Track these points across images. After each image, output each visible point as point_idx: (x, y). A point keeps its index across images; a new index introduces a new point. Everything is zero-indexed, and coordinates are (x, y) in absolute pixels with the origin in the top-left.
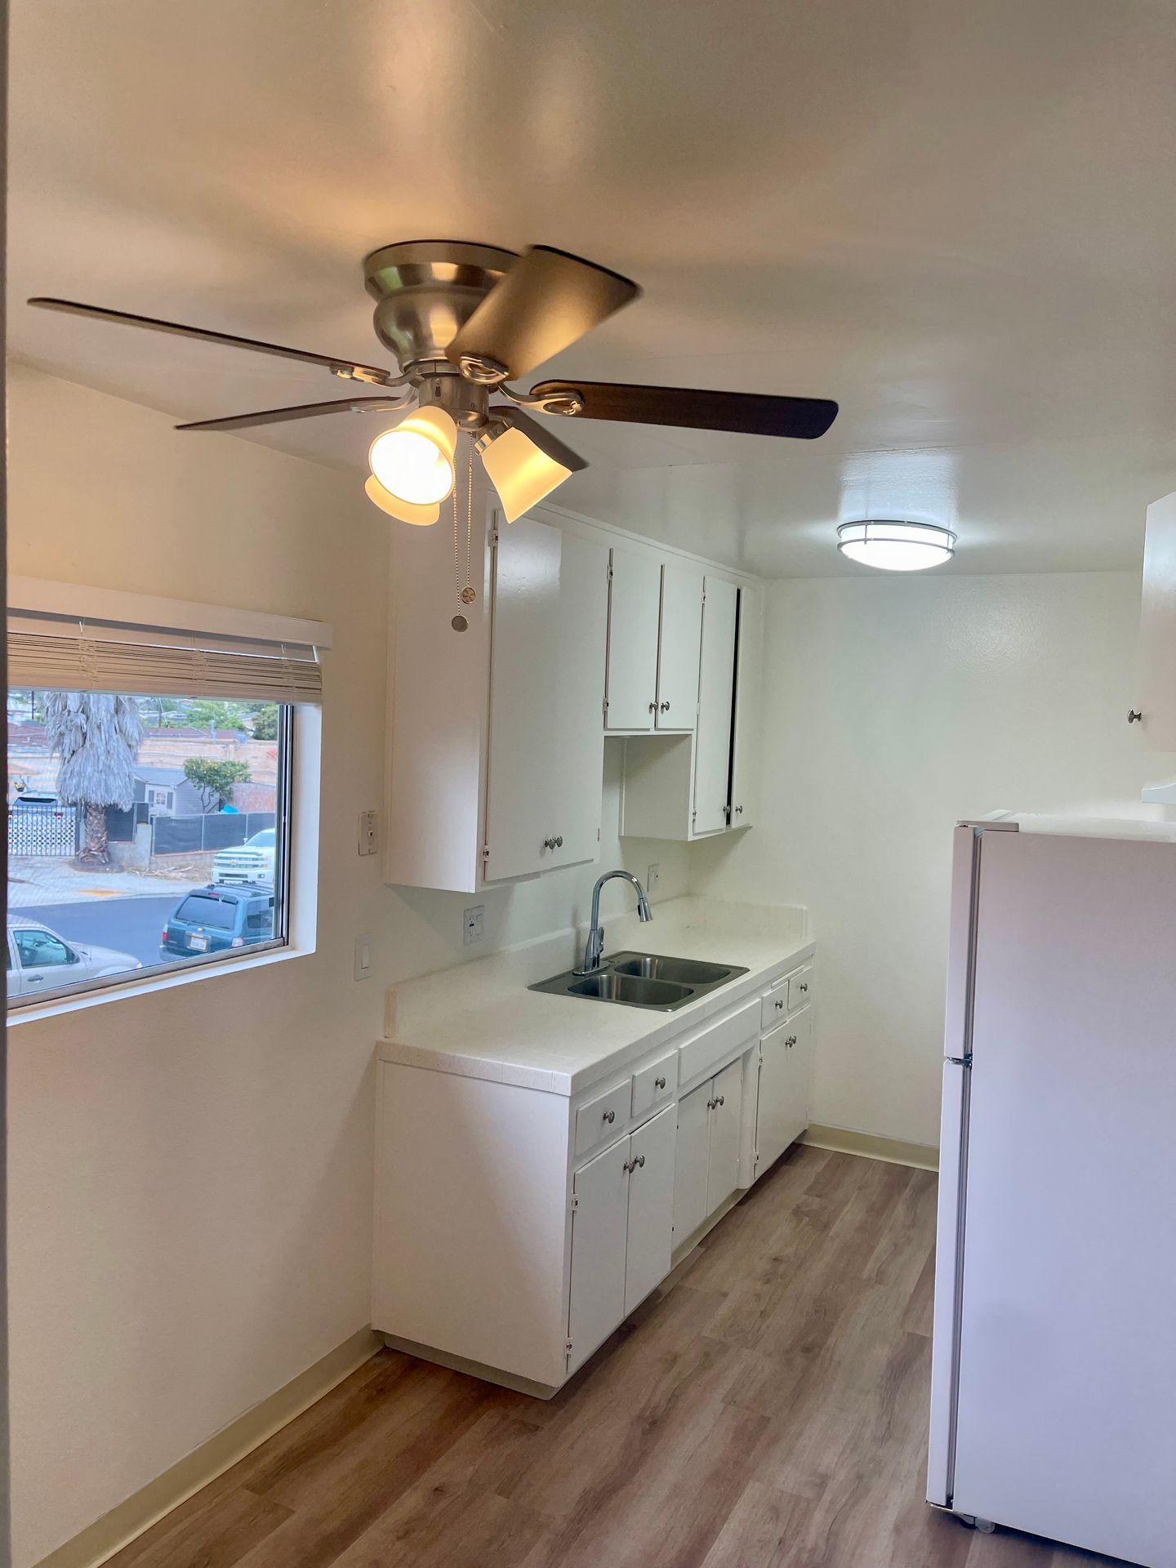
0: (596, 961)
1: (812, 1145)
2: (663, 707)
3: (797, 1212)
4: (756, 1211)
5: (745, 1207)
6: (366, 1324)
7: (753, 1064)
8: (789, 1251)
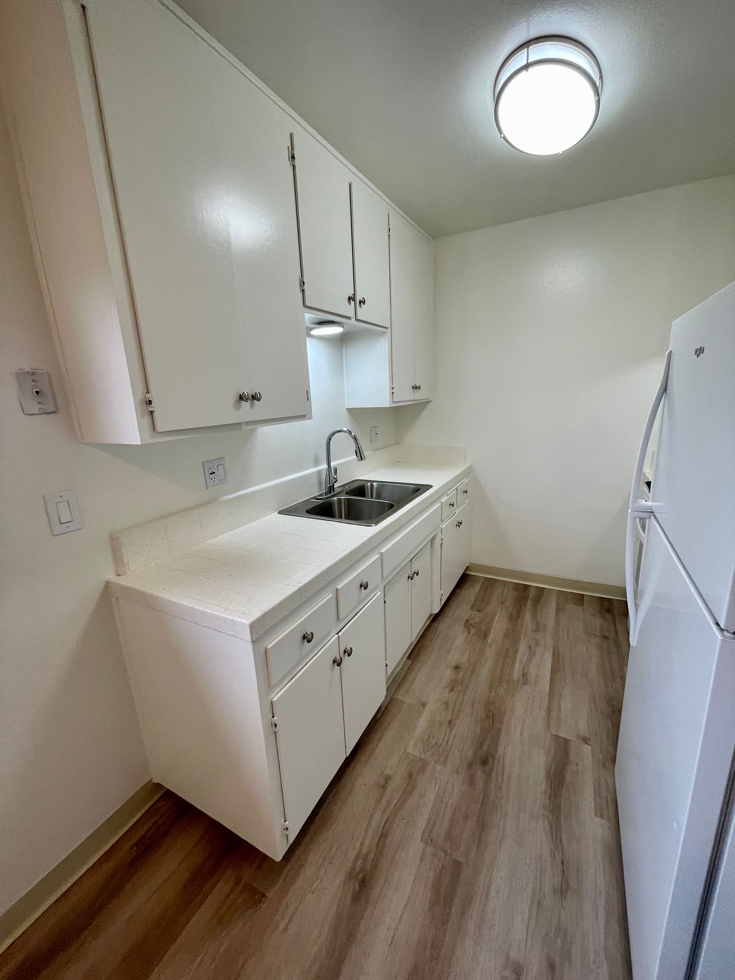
0: (331, 488)
1: (472, 574)
2: (360, 302)
3: (468, 625)
4: (442, 626)
5: (436, 624)
6: (148, 780)
7: (437, 542)
8: (465, 659)
